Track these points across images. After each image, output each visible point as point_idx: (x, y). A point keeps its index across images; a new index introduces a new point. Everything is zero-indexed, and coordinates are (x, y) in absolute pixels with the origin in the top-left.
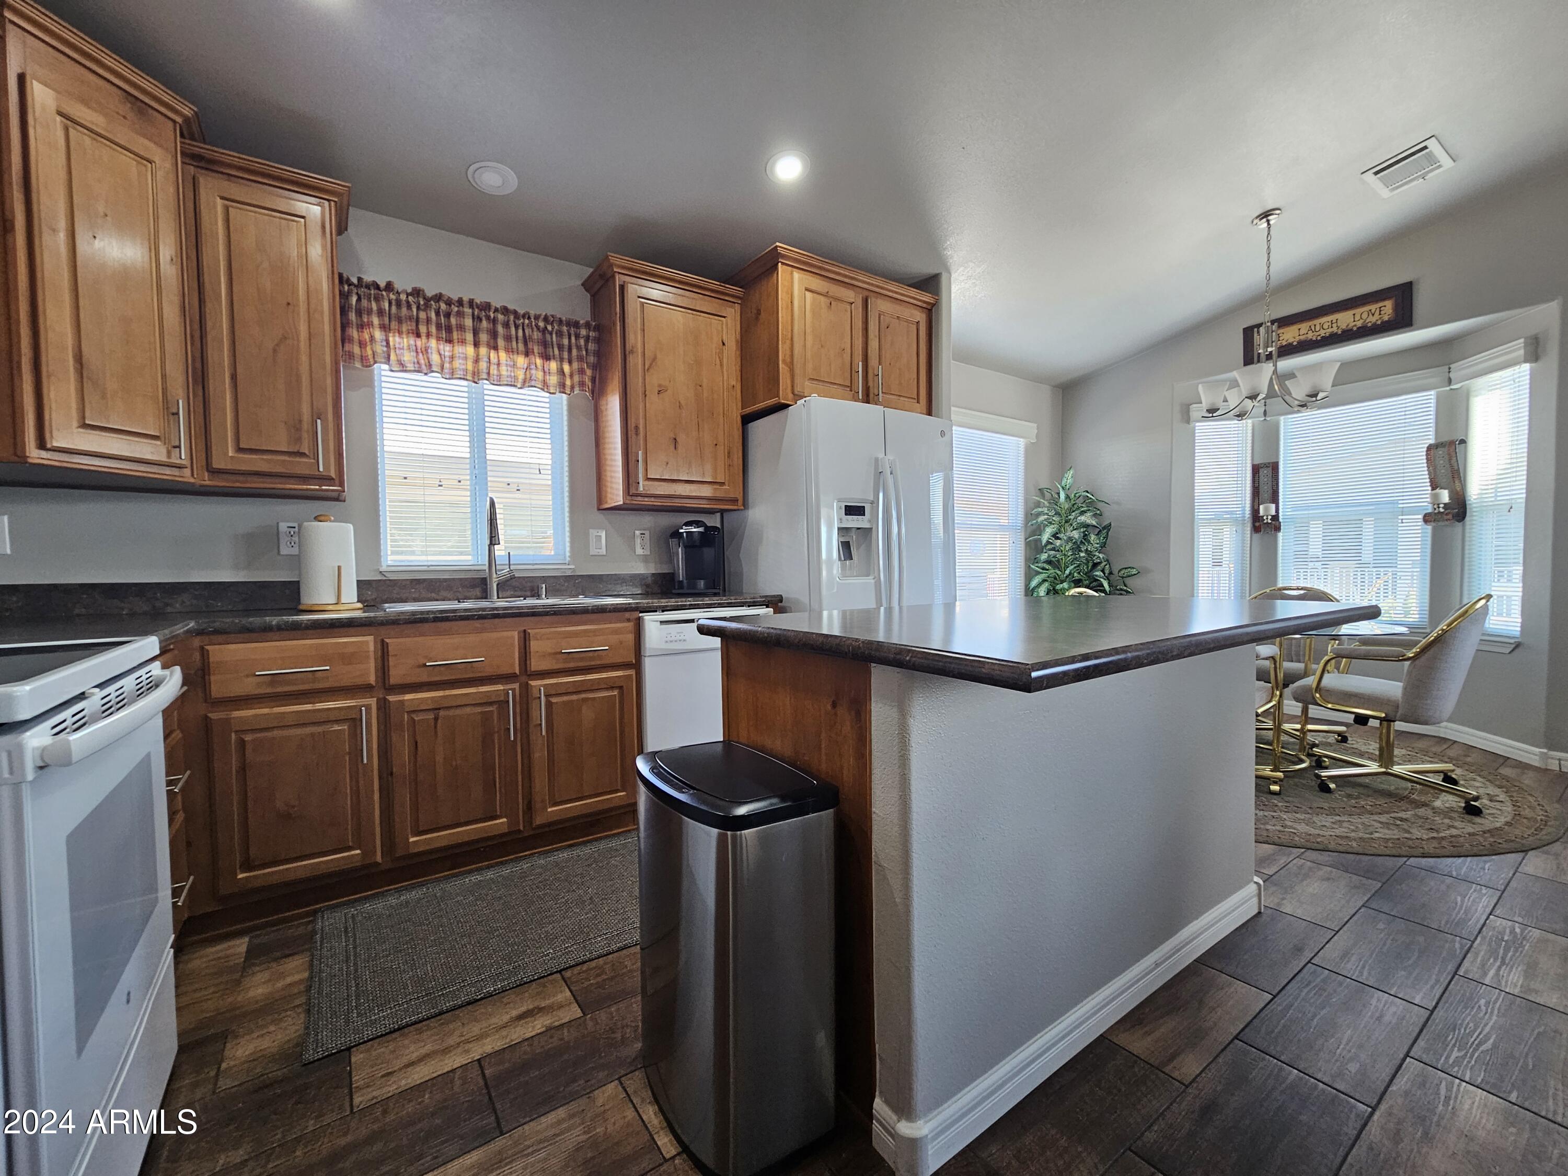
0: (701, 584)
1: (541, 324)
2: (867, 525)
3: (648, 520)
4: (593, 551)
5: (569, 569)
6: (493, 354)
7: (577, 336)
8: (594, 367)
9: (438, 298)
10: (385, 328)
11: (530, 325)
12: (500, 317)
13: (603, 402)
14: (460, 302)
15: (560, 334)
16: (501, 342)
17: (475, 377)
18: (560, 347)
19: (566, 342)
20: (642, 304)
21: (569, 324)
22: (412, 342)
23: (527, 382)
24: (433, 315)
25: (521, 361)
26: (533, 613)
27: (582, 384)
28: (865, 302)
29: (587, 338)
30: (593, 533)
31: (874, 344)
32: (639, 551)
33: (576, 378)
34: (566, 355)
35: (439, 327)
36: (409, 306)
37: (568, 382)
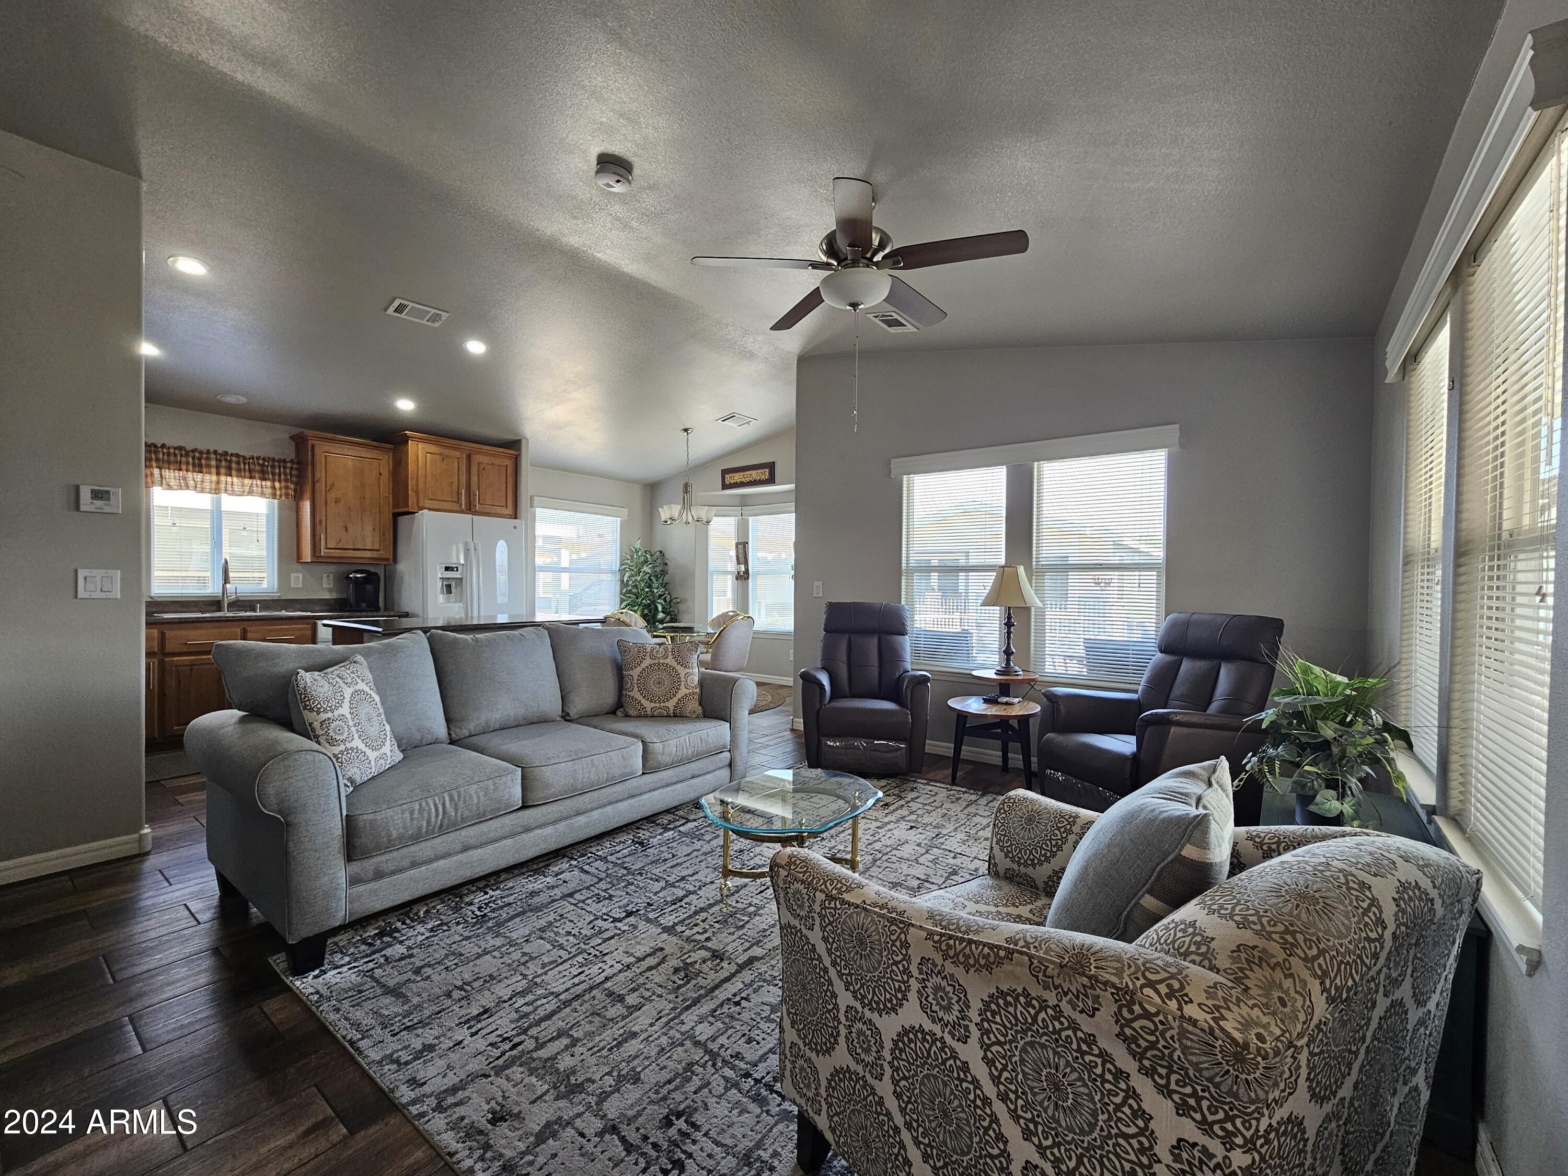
0: (364, 605)
1: (261, 462)
2: (459, 576)
3: (333, 568)
4: (293, 585)
5: (277, 596)
6: (229, 479)
7: (285, 468)
8: (296, 484)
9: (194, 451)
10: (160, 468)
11: (253, 463)
12: (234, 459)
13: (301, 503)
14: (208, 452)
15: (273, 467)
16: (234, 473)
17: (217, 491)
18: (274, 474)
19: (277, 471)
20: (326, 456)
21: (279, 461)
22: (177, 475)
23: (250, 493)
24: (191, 460)
25: (247, 481)
26: (249, 619)
27: (287, 495)
28: (469, 457)
29: (291, 469)
30: (293, 575)
31: (474, 479)
32: (325, 586)
33: (283, 491)
34: (277, 478)
35: (194, 465)
36: (175, 455)
37: (278, 493)
